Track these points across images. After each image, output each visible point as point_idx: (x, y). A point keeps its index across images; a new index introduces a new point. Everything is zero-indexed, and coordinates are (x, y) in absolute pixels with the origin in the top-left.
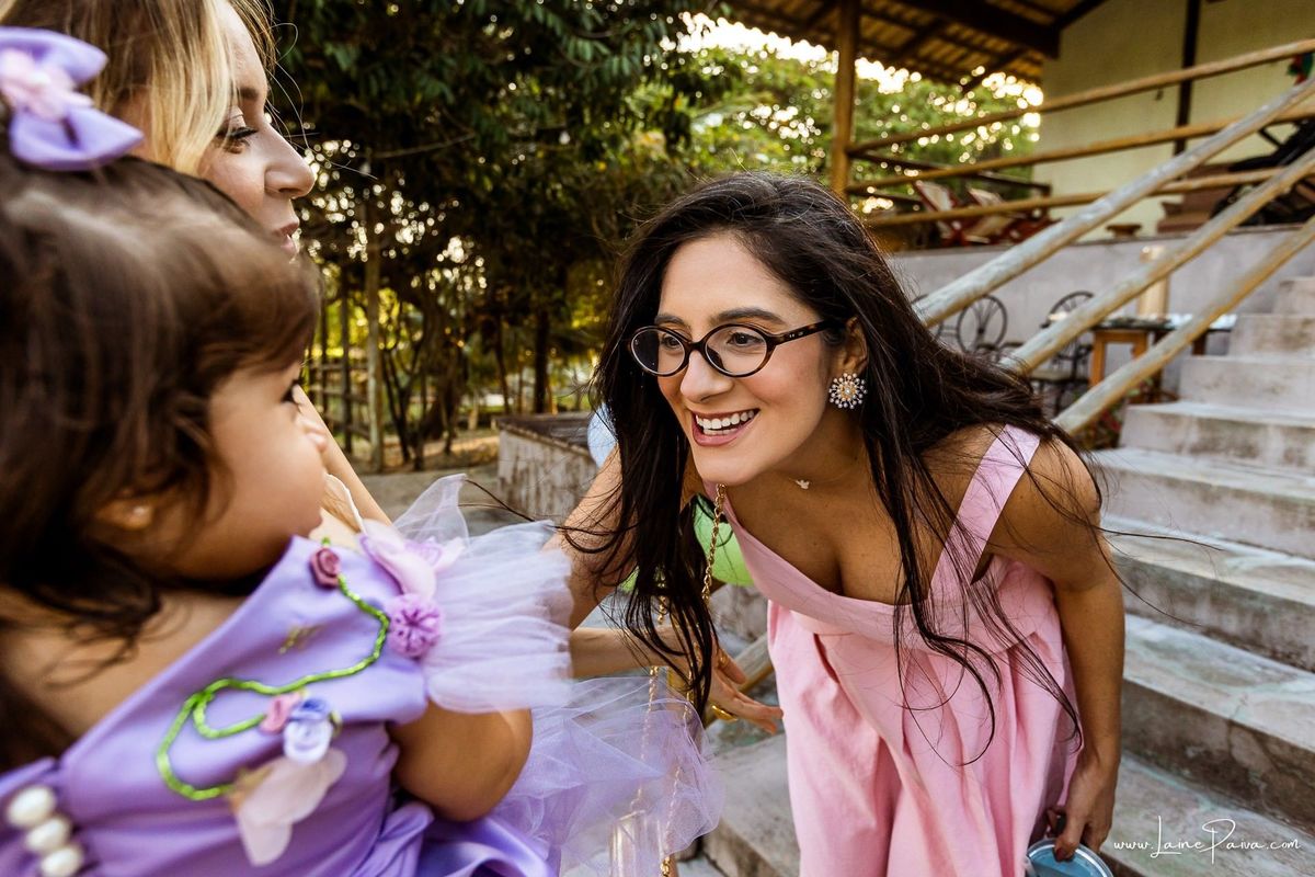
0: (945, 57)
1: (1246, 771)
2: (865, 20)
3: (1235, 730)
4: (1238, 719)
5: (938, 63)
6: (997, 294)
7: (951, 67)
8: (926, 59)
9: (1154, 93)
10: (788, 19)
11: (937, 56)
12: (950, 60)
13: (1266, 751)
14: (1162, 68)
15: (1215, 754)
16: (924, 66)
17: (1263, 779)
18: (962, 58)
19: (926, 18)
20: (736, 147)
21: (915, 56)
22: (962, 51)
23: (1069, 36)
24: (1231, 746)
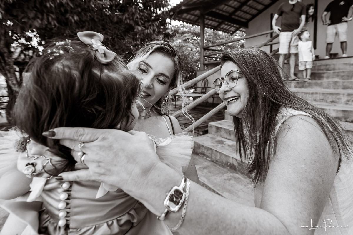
0: (226, 28)
1: (235, 166)
2: (205, 20)
3: (233, 159)
4: (234, 157)
5: (225, 29)
6: (207, 78)
7: (228, 30)
8: (222, 28)
9: (266, 35)
10: (191, 20)
11: (225, 28)
12: (228, 28)
13: (237, 162)
14: (267, 30)
15: (232, 164)
16: (222, 30)
17: (237, 167)
18: (230, 28)
19: (220, 21)
20: (184, 46)
21: (220, 28)
22: (229, 27)
23: (250, 24)
24: (233, 162)
